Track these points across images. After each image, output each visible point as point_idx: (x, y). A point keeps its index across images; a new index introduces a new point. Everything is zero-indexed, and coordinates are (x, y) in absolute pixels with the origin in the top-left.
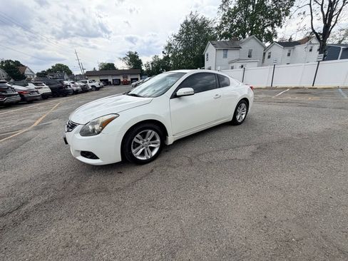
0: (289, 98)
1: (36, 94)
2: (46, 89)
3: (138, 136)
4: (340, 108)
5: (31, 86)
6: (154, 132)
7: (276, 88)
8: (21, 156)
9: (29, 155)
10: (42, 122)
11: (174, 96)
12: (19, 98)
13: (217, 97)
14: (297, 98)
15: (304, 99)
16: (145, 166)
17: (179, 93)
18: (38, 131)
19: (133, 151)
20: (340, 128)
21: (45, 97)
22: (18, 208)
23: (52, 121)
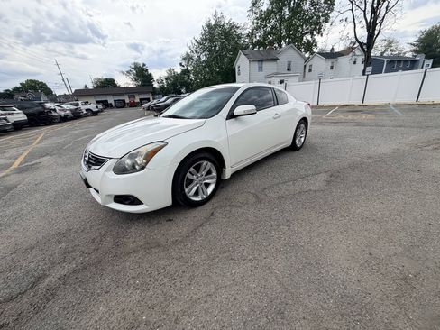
0: (341, 117)
1: (5, 123)
2: (19, 116)
3: (192, 169)
4: (400, 126)
6: (209, 164)
7: (322, 107)
8: (9, 211)
9: (22, 209)
10: (25, 161)
11: (231, 116)
13: (277, 116)
14: (350, 117)
15: (357, 117)
16: (200, 209)
17: (236, 112)
18: (24, 175)
19: (186, 190)
20: (407, 148)
21: (18, 127)
22: (34, 285)
23: (41, 160)
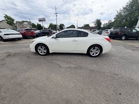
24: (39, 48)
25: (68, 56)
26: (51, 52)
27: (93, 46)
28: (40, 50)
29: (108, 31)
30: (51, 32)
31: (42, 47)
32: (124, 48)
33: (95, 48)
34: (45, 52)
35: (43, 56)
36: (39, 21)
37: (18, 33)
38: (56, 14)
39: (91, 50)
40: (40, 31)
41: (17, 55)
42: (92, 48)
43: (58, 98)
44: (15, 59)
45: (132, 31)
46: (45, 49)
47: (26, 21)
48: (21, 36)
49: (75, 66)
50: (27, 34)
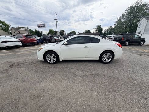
3: (49, 54)
5: (59, 38)
11: (64, 44)
12: (55, 41)
13: (86, 47)
19: (47, 59)
24: (47, 55)
25: (79, 64)
26: (61, 59)
27: (105, 52)
28: (48, 57)
29: (111, 37)
30: (53, 38)
31: (51, 55)
32: (131, 53)
33: (107, 54)
34: (54, 60)
35: (52, 65)
36: (38, 27)
37: (17, 40)
38: (56, 20)
39: (103, 56)
40: (40, 38)
41: (21, 64)
42: (104, 55)
43: (86, 109)
44: (21, 69)
45: (134, 36)
46: (54, 57)
47: (22, 27)
48: (20, 43)
49: (90, 73)
50: (27, 41)
